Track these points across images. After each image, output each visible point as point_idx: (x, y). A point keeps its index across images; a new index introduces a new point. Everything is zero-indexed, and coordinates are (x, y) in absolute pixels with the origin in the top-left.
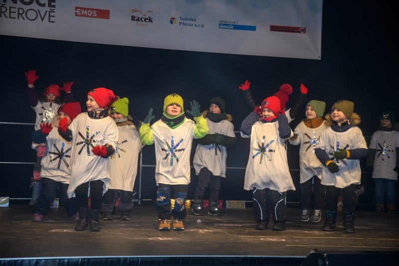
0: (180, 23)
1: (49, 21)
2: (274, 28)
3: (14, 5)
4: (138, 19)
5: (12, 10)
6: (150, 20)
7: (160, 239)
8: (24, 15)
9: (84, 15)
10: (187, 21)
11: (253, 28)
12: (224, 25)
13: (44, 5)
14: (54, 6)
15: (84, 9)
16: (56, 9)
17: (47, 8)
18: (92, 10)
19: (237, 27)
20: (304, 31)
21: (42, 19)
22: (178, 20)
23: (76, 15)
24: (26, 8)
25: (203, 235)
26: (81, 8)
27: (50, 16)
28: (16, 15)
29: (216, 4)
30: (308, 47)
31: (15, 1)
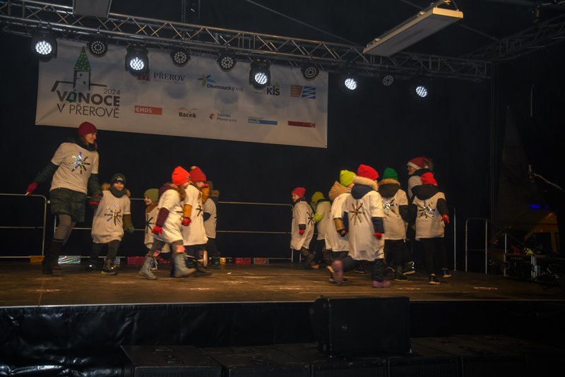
0: (218, 118)
1: (114, 117)
2: (291, 123)
3: (87, 105)
4: (185, 115)
5: (85, 108)
6: (194, 116)
7: (200, 289)
8: (94, 112)
9: (142, 112)
10: (224, 116)
11: (275, 123)
12: (252, 120)
13: (110, 105)
14: (118, 105)
15: (142, 107)
16: (120, 108)
17: (113, 107)
18: (148, 108)
19: (262, 122)
20: (314, 125)
21: (109, 116)
22: (216, 116)
23: (136, 112)
24: (96, 106)
25: (234, 285)
26: (140, 107)
27: (115, 113)
28: (88, 112)
29: (245, 104)
30: (317, 138)
31: (88, 102)
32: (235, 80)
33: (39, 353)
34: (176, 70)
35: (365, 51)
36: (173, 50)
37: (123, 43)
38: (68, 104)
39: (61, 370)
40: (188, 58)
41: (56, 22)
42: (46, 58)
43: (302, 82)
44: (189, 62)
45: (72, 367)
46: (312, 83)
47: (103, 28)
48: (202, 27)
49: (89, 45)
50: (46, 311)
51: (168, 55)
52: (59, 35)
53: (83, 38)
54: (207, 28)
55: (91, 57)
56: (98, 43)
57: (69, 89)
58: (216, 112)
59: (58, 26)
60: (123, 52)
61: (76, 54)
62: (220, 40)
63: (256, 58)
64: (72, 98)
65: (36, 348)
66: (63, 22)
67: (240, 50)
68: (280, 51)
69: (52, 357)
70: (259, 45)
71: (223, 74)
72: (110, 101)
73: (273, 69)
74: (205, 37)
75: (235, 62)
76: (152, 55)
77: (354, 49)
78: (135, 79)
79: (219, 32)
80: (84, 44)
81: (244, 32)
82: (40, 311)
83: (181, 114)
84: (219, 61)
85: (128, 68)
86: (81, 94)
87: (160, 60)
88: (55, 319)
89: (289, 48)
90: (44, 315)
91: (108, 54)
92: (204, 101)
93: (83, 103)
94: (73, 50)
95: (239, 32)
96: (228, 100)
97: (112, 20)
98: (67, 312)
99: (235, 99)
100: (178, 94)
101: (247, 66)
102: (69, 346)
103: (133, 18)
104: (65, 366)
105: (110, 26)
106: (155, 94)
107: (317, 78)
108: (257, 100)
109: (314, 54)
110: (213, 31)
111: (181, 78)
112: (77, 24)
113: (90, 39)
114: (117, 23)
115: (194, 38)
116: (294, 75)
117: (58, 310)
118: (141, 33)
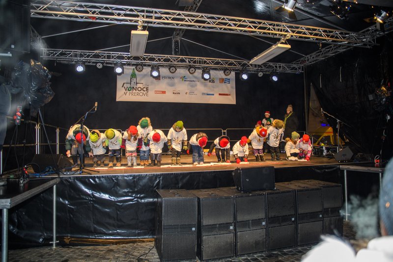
0: (189, 94)
1: (147, 96)
2: (220, 94)
4: (175, 93)
5: (135, 93)
6: (179, 93)
8: (139, 95)
9: (158, 93)
10: (192, 93)
11: (213, 95)
15: (158, 91)
16: (149, 92)
17: (146, 92)
18: (160, 91)
19: (208, 94)
20: (230, 95)
21: (144, 95)
23: (155, 93)
24: (139, 92)
27: (147, 94)
28: (136, 95)
29: (200, 88)
30: (231, 100)
31: (136, 90)
32: (195, 77)
33: (125, 192)
34: (171, 75)
35: (250, 63)
36: (170, 67)
37: (149, 66)
38: (128, 92)
39: (134, 199)
40: (176, 69)
41: (123, 59)
42: (120, 74)
43: (224, 77)
44: (176, 71)
45: (137, 198)
46: (228, 77)
47: (141, 60)
48: (181, 57)
49: (136, 68)
50: (126, 177)
51: (168, 69)
52: (124, 64)
53: (133, 65)
54: (183, 57)
55: (136, 72)
56: (139, 66)
57: (129, 86)
58: (188, 91)
59: (124, 61)
60: (150, 69)
61: (131, 71)
62: (189, 61)
63: (204, 68)
64: (130, 89)
65: (124, 190)
66: (126, 59)
67: (197, 65)
68: (214, 64)
69: (130, 194)
70: (205, 62)
71: (191, 75)
72: (145, 89)
73: (212, 72)
74: (182, 61)
75: (195, 70)
76: (161, 69)
77: (245, 62)
78: (154, 80)
79: (188, 58)
80: (134, 67)
81: (198, 58)
82: (124, 176)
83: (173, 93)
84: (189, 70)
85: (152, 75)
86: (133, 88)
87: (164, 71)
88: (130, 180)
89: (218, 63)
90: (126, 178)
91: (143, 70)
92: (183, 87)
93: (134, 91)
94: (129, 70)
95: (197, 58)
96: (192, 86)
97: (145, 57)
98: (134, 177)
99: (196, 85)
100: (172, 85)
101: (200, 71)
102: (136, 190)
103: (153, 55)
104: (135, 198)
105: (144, 59)
106: (163, 85)
107: (230, 75)
108: (205, 85)
109: (229, 65)
110: (186, 58)
111: (173, 78)
112: (131, 60)
113: (136, 65)
114: (147, 58)
115: (178, 62)
116: (221, 74)
117: (131, 176)
118: (157, 61)
